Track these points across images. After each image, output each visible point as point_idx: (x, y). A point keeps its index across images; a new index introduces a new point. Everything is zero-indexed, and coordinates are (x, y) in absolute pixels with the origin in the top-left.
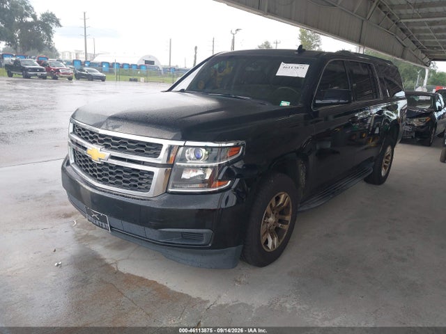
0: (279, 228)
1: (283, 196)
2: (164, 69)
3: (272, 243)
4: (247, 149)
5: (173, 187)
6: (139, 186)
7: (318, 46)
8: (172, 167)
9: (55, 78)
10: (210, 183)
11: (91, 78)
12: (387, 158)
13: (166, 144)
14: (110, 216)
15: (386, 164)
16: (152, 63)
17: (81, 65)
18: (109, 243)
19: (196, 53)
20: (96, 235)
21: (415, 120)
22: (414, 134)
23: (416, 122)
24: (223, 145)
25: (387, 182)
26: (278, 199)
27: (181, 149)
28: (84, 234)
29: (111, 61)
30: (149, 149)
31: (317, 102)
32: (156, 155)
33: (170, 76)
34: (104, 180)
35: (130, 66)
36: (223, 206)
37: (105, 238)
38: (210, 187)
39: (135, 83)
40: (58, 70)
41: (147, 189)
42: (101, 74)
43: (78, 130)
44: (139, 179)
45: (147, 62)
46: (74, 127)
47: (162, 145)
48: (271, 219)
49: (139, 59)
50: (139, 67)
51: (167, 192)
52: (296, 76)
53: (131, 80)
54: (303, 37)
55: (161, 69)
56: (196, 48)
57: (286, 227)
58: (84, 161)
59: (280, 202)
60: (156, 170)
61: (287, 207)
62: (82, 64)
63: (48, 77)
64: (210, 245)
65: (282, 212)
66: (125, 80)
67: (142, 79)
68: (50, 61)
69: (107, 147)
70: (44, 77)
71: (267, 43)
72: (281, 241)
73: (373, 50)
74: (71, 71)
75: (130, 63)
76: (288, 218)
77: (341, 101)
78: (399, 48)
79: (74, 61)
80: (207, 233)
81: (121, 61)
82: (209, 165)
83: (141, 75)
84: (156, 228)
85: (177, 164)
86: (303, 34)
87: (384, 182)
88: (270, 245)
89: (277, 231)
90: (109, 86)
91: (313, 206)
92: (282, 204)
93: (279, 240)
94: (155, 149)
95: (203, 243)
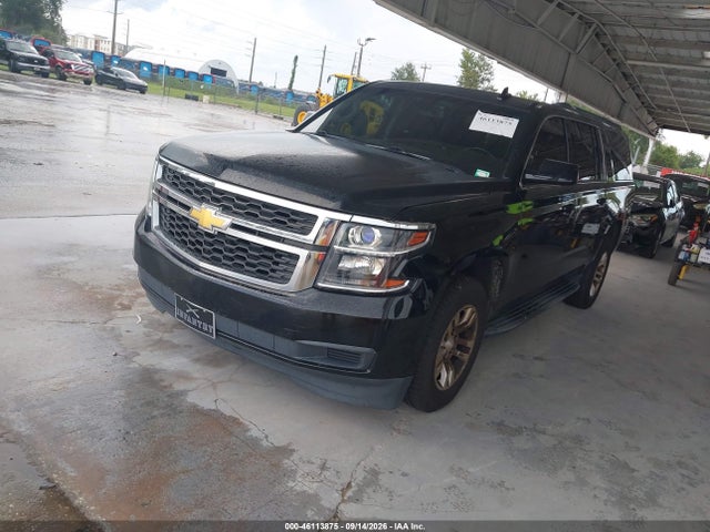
0: (457, 358)
1: (469, 311)
2: (241, 85)
3: (445, 377)
4: (437, 237)
5: (325, 281)
6: (271, 274)
7: (489, 80)
8: (327, 251)
9: (63, 78)
10: (378, 280)
11: (122, 85)
12: (599, 270)
13: (323, 215)
14: (221, 314)
15: (596, 279)
16: (223, 73)
17: (105, 60)
18: (197, 356)
19: (295, 66)
20: (175, 341)
21: (635, 217)
22: (630, 238)
23: (636, 220)
24: (403, 226)
25: (594, 306)
26: (462, 314)
27: (344, 226)
28: (157, 337)
29: (156, 61)
30: (295, 221)
31: (528, 176)
32: (306, 232)
33: (252, 99)
34: (213, 258)
35: (187, 74)
36: (391, 316)
37: (190, 347)
38: (378, 286)
39: (194, 103)
40: (68, 66)
41: (285, 280)
42: (141, 82)
43: (172, 177)
44: (273, 264)
45: (215, 71)
46: (164, 172)
47: (316, 217)
48: (449, 344)
49: (201, 64)
50: (201, 78)
51: (315, 287)
52: (499, 134)
53: (187, 97)
54: (467, 62)
55: (236, 84)
56: (296, 58)
57: (466, 357)
58: (180, 227)
59: (465, 320)
60: (303, 253)
61: (471, 328)
62: (108, 60)
63: (51, 75)
64: (369, 371)
65: (463, 334)
66: (178, 97)
67: (206, 98)
68: (53, 47)
69: (226, 210)
70: (45, 75)
71: (410, 66)
72: (458, 377)
73: (577, 100)
74: (91, 70)
75: (187, 69)
76: (470, 344)
77: (560, 180)
78: (616, 101)
79: (93, 52)
80: (367, 353)
81: (172, 65)
82: (382, 254)
83: (205, 92)
84: (294, 338)
85: (336, 247)
86: (468, 58)
87: (590, 306)
88: (443, 382)
89: (453, 362)
90: (151, 102)
91: (500, 330)
92: (466, 323)
93: (454, 376)
94: (305, 222)
95: (359, 367)
